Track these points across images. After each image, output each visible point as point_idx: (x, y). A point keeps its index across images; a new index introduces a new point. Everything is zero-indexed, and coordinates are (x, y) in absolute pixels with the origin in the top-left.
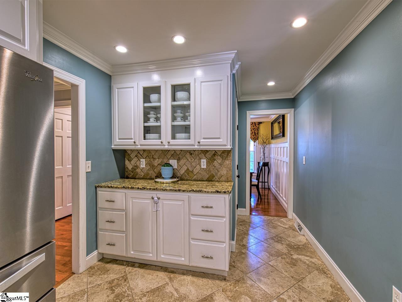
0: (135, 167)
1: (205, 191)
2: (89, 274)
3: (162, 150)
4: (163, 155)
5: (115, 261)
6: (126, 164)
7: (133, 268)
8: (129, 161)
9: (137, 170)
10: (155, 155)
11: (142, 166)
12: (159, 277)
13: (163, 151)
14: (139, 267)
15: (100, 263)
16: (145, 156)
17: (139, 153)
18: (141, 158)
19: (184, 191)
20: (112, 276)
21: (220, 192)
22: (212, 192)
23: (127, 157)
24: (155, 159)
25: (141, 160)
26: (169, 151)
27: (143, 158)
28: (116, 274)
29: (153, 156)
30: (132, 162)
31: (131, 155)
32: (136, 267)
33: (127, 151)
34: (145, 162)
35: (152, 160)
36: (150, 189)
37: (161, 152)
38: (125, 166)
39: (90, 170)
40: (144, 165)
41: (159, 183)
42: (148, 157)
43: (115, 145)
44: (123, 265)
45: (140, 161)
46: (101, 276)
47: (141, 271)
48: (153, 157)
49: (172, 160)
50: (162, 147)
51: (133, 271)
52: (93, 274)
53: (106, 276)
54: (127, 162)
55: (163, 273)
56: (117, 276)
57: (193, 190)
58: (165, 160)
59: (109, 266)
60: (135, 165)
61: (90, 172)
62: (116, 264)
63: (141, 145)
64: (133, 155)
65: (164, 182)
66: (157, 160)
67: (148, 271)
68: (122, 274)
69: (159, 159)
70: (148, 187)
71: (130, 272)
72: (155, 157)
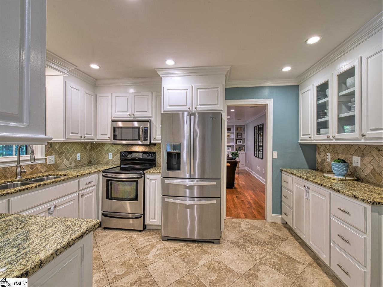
0: (323, 161)
1: (342, 192)
2: (271, 225)
3: (345, 145)
4: (346, 150)
5: (290, 230)
6: (317, 157)
7: (295, 240)
8: (319, 154)
9: (324, 164)
10: (339, 150)
11: (328, 161)
12: (304, 257)
13: (347, 146)
14: (300, 243)
15: (281, 224)
16: (330, 151)
17: (326, 147)
18: (327, 153)
19: (325, 186)
20: (279, 234)
21: (357, 198)
22: (349, 195)
23: (317, 151)
24: (339, 154)
25: (328, 154)
26: (352, 146)
27: (330, 153)
28: (282, 235)
29: (337, 150)
30: (321, 156)
31: (320, 150)
32: (297, 241)
33: (318, 145)
34: (331, 157)
35: (336, 155)
36: (304, 178)
37: (344, 147)
38: (316, 159)
39: (276, 157)
40: (330, 159)
41: (326, 177)
42: (333, 152)
43: (301, 140)
44: (292, 234)
45: (326, 155)
46: (274, 229)
47: (298, 245)
48: (337, 152)
49: (355, 156)
50: (329, 141)
51: (293, 241)
52: (272, 226)
53: (276, 231)
54: (317, 155)
55: (311, 258)
56: (281, 236)
57: (332, 188)
58: (348, 155)
59: (284, 229)
60: (323, 158)
61: (276, 159)
62: (289, 231)
63: (316, 140)
64: (321, 149)
65: (331, 177)
66: (341, 155)
67: (302, 249)
68: (285, 237)
69: (342, 154)
70: (303, 177)
71: (290, 240)
72: (339, 152)
